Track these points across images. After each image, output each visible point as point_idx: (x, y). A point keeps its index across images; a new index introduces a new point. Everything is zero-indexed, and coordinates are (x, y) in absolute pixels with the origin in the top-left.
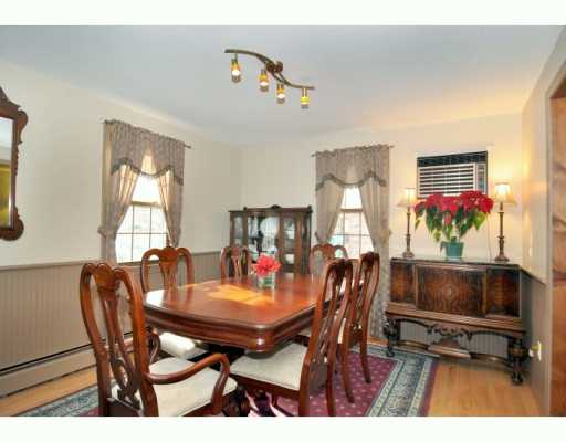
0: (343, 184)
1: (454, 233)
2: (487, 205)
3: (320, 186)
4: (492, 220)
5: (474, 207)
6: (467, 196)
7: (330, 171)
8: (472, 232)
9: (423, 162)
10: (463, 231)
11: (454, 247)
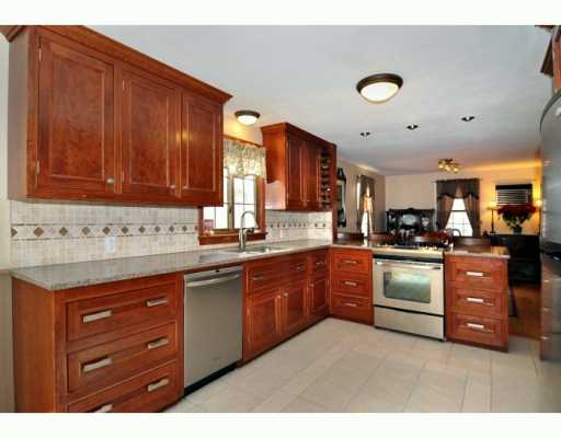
0: (454, 197)
1: (518, 223)
2: (533, 210)
3: (439, 198)
4: (535, 217)
5: (526, 210)
6: (523, 206)
7: (447, 190)
8: (526, 221)
9: (498, 188)
10: (522, 221)
11: (518, 229)
